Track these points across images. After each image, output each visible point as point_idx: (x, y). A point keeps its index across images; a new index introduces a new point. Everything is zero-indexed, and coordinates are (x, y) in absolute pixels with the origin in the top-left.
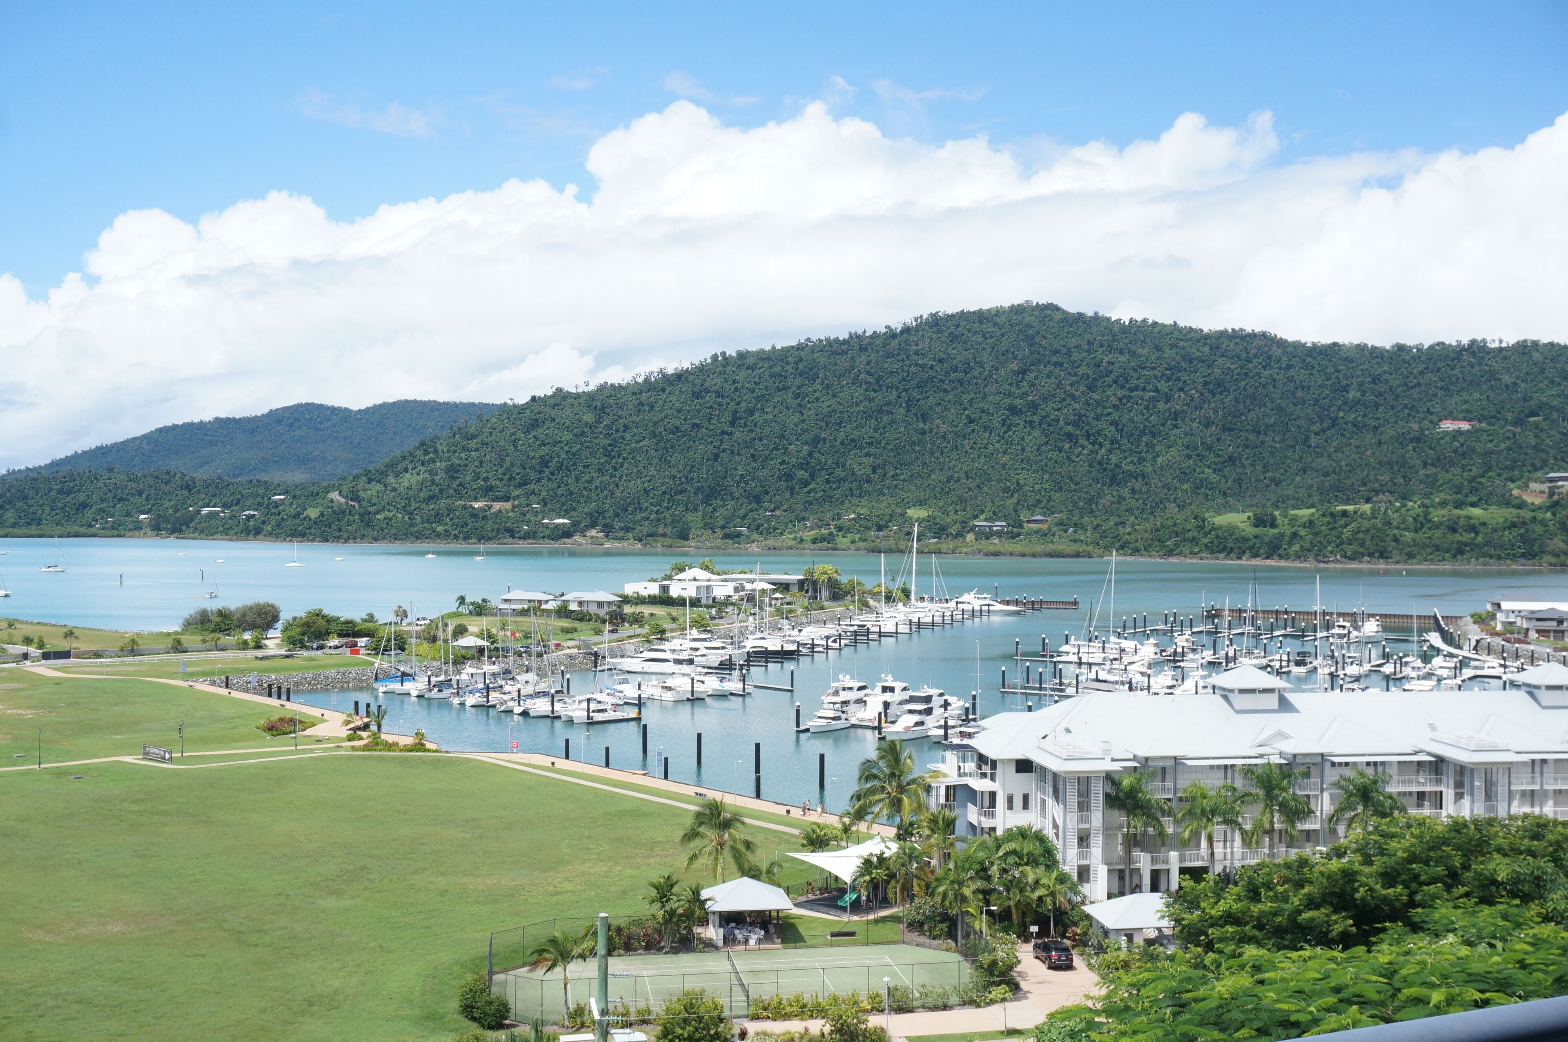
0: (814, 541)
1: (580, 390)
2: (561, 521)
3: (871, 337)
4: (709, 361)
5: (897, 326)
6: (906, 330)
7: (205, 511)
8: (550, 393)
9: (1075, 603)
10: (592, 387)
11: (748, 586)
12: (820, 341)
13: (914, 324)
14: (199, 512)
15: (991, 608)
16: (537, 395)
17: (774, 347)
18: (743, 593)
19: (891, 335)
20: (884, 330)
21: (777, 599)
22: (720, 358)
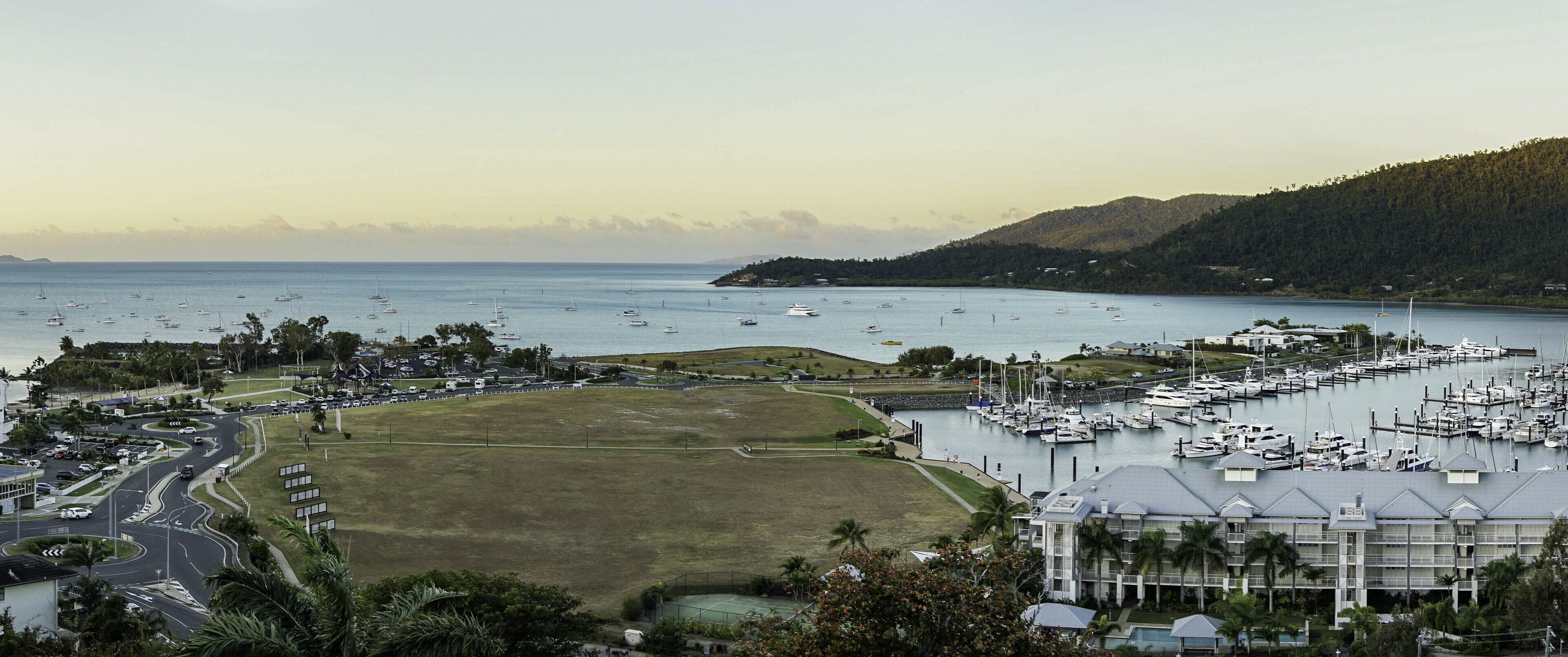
0: (1433, 295)
1: (1289, 190)
2: (1267, 279)
3: (1490, 155)
4: (1378, 170)
5: (1508, 148)
6: (1514, 150)
7: (1047, 270)
8: (1269, 192)
9: (1534, 351)
10: (1297, 188)
11: (1296, 338)
12: (1455, 157)
13: (1520, 146)
14: (1043, 271)
15: (1467, 355)
16: (1261, 194)
17: (1423, 161)
18: (1291, 343)
19: (1504, 154)
20: (1500, 150)
21: (1317, 347)
22: (1386, 168)
